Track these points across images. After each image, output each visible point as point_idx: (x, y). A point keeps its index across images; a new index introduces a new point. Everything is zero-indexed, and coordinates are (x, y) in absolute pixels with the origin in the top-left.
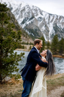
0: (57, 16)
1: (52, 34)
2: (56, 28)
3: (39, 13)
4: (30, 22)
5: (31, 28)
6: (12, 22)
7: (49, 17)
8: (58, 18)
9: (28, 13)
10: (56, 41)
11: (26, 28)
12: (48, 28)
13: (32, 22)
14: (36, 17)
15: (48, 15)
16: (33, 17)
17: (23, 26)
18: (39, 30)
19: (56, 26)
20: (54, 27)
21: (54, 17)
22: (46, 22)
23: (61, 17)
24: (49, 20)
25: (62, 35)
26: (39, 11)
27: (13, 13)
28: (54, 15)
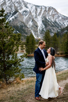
7: (36, 9)
12: (36, 23)
20: (43, 21)
21: (42, 8)
22: (33, 16)
23: (50, 8)
25: (54, 29)
28: (41, 6)
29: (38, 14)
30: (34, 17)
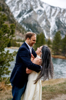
0: (61, 9)
1: (53, 30)
2: (58, 23)
3: (39, 5)
4: (28, 15)
5: (29, 22)
6: (6, 15)
7: (51, 10)
8: (62, 11)
9: (26, 5)
10: (58, 38)
11: (23, 22)
12: (49, 23)
13: (30, 16)
14: (36, 10)
15: (49, 8)
16: (31, 10)
17: (20, 20)
18: (39, 26)
19: (59, 20)
20: (56, 22)
21: (56, 10)
22: (47, 16)
23: (65, 11)
24: (50, 14)
26: (38, 3)
27: (8, 5)
28: (57, 8)
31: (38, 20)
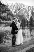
2: (33, 13)
3: (23, 7)
5: (19, 15)
6: (9, 13)
8: (33, 8)
9: (17, 7)
11: (17, 15)
13: (19, 12)
14: (22, 9)
17: (15, 14)
18: (24, 15)
21: (31, 7)
24: (28, 9)
26: (22, 5)
29: (29, 10)
30: (28, 11)
31: (23, 13)
